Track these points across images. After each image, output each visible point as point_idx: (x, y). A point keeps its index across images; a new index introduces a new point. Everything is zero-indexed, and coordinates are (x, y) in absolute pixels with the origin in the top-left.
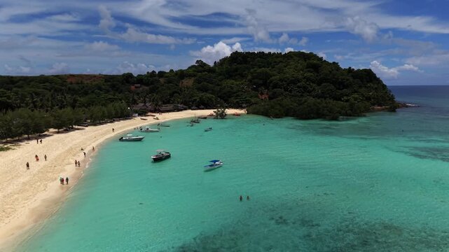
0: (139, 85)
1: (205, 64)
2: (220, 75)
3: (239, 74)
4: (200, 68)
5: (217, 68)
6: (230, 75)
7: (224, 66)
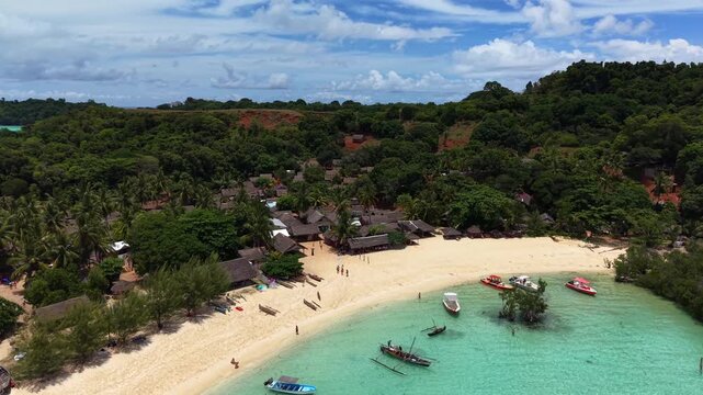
0: (360, 137)
1: (506, 91)
2: (538, 119)
3: (588, 121)
4: (493, 100)
5: (531, 99)
6: (564, 120)
7: (551, 96)
